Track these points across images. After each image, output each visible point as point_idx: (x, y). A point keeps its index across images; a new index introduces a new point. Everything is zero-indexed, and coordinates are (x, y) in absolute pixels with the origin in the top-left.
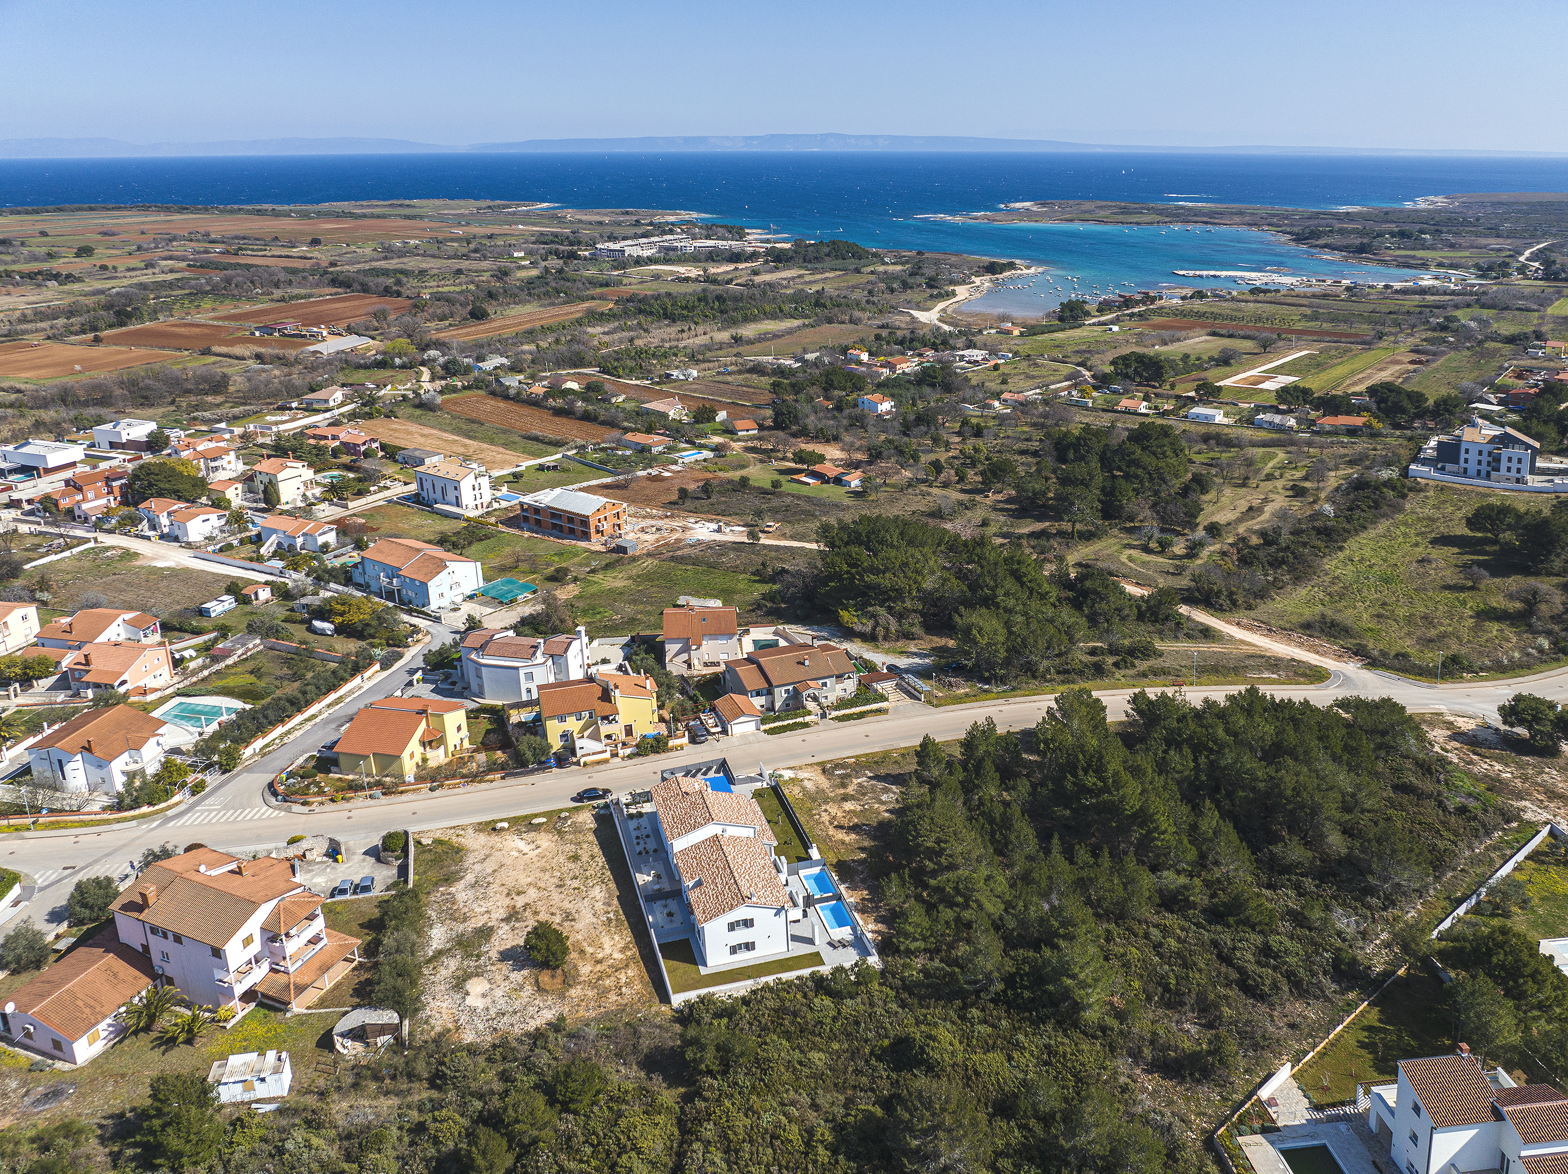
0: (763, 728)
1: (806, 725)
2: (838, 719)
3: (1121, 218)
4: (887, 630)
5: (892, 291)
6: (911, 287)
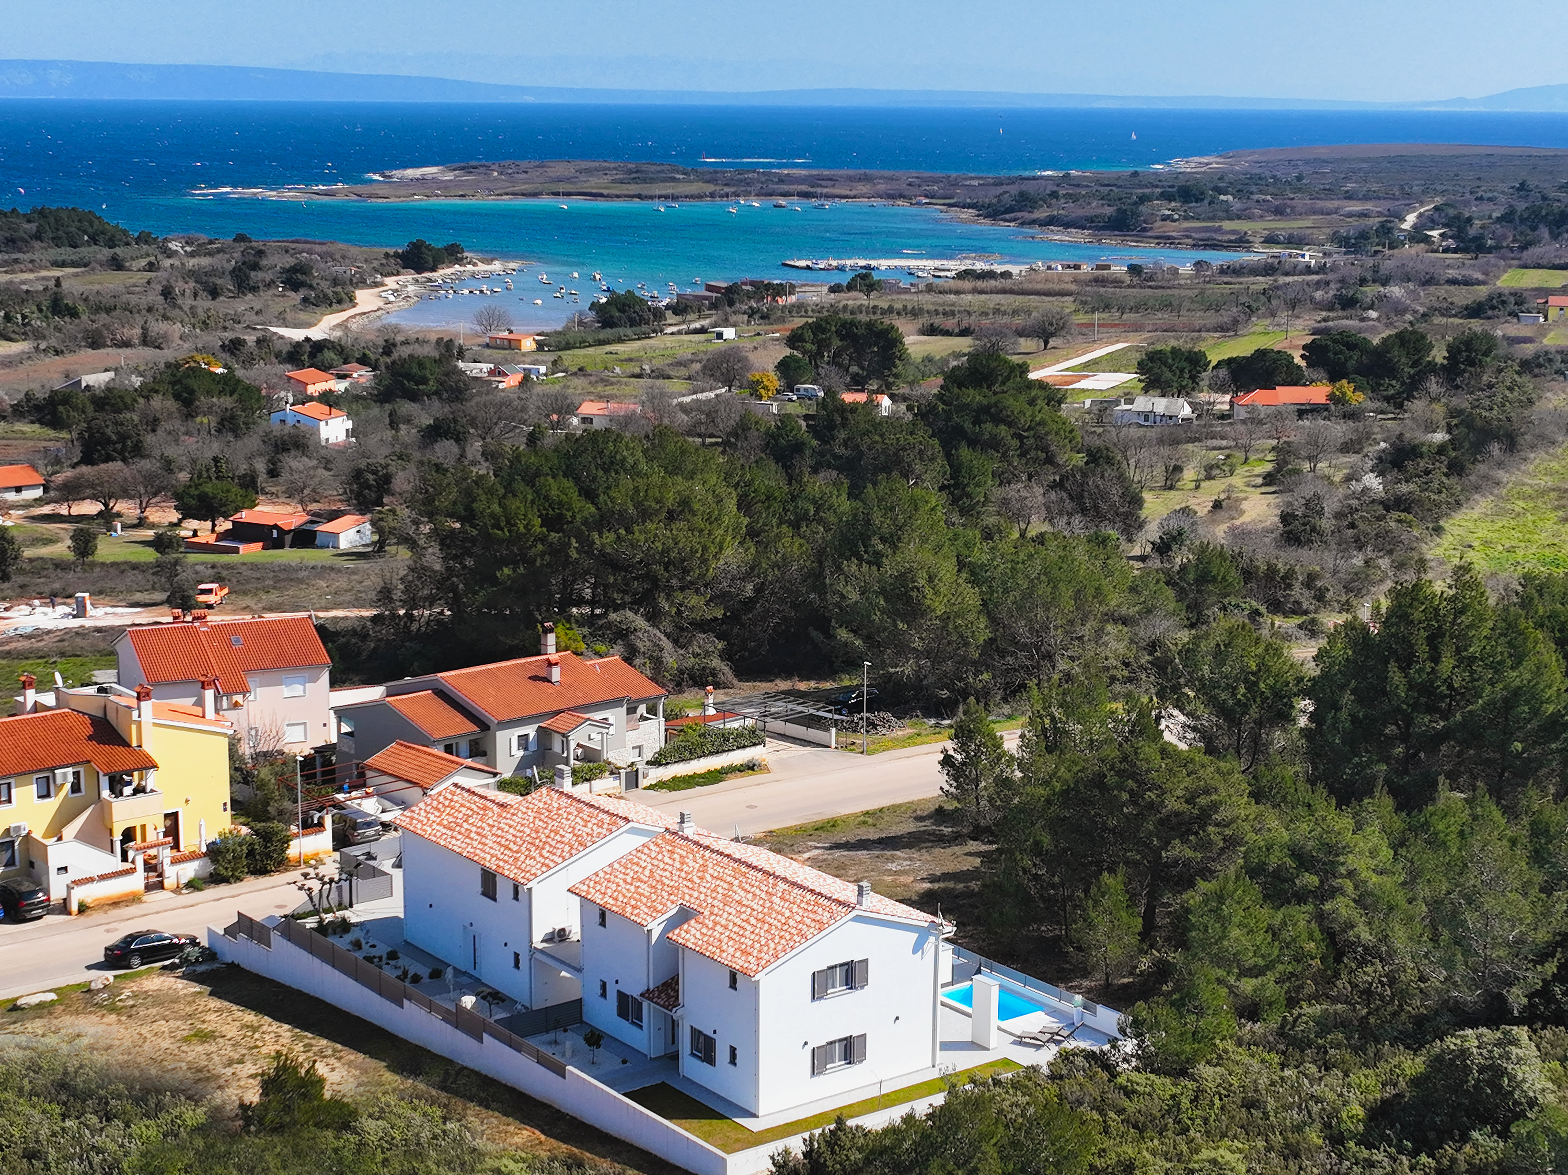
2: (664, 785)
3: (633, 189)
5: (214, 293)
6: (254, 289)
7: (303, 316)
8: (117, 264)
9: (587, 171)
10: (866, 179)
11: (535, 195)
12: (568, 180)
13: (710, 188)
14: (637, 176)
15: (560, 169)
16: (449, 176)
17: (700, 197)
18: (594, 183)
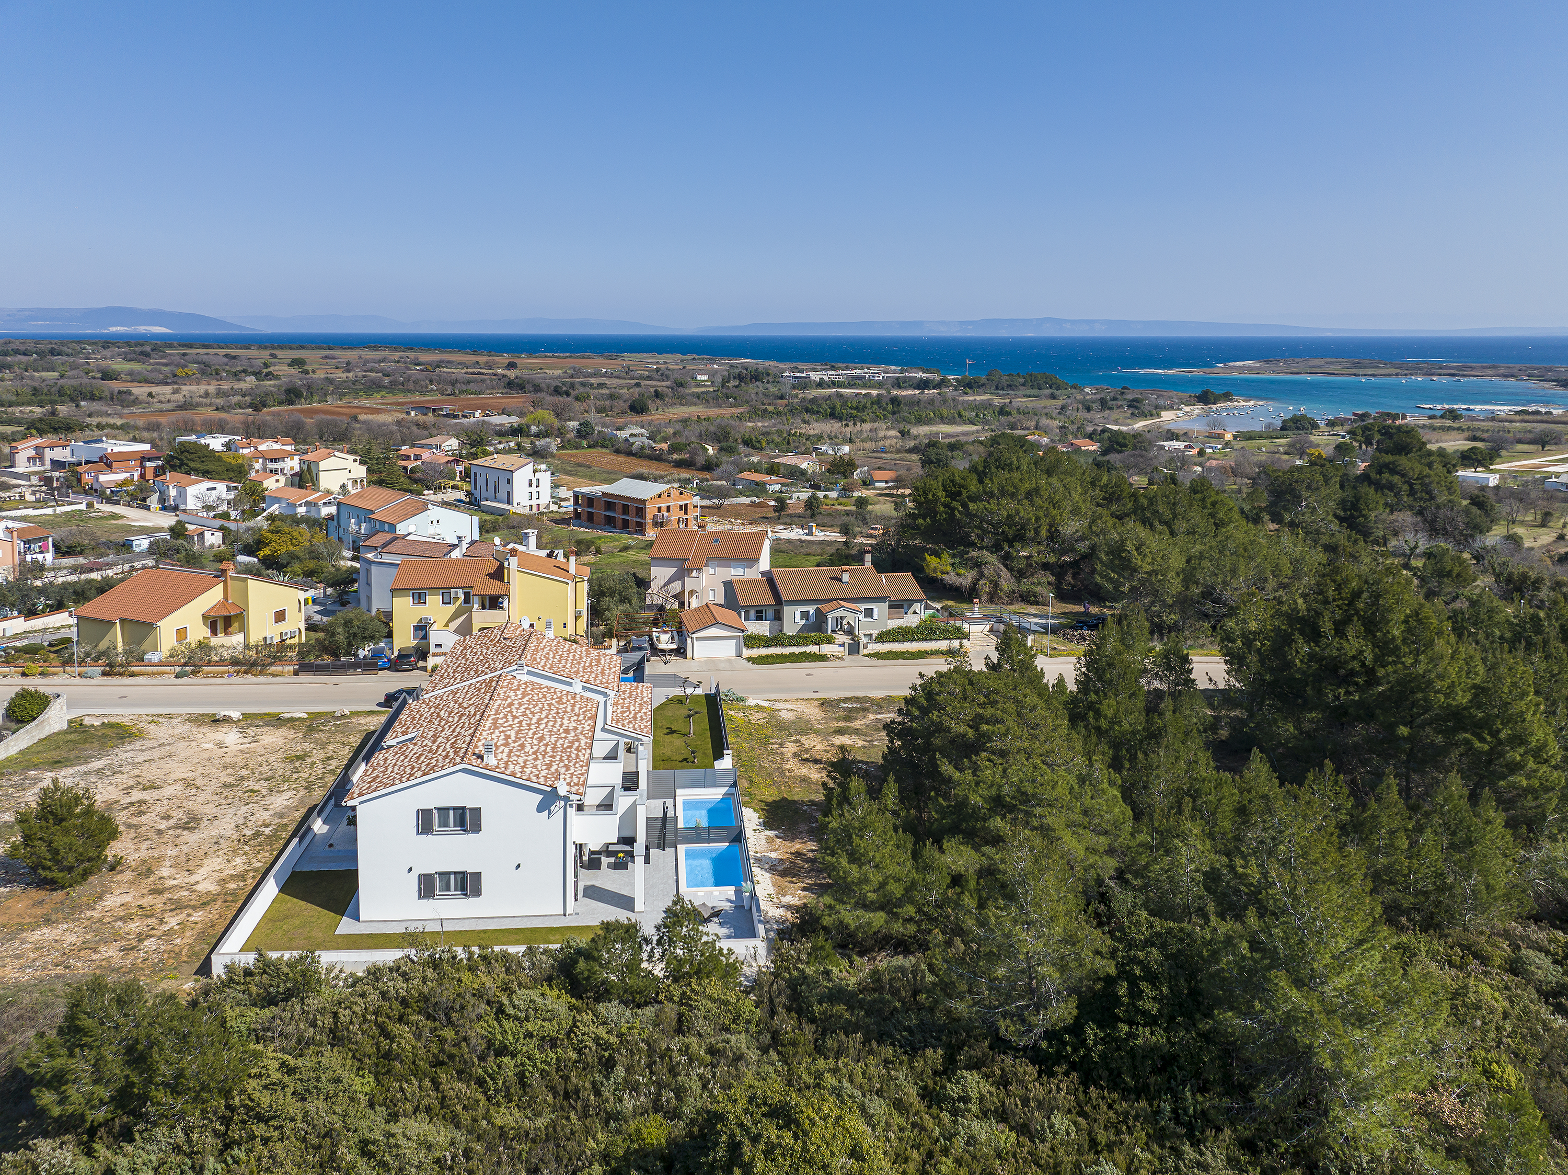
0: (747, 653)
1: (822, 658)
2: (878, 655)
3: (1354, 371)
4: (996, 584)
5: (1088, 409)
6: (1111, 409)
7: (1129, 421)
8: (1053, 397)
9: (1331, 363)
10: (1494, 367)
11: (1298, 373)
12: (1319, 367)
13: (1398, 371)
14: (1357, 365)
15: (1317, 362)
16: (1258, 365)
17: (1389, 375)
18: (1332, 369)
